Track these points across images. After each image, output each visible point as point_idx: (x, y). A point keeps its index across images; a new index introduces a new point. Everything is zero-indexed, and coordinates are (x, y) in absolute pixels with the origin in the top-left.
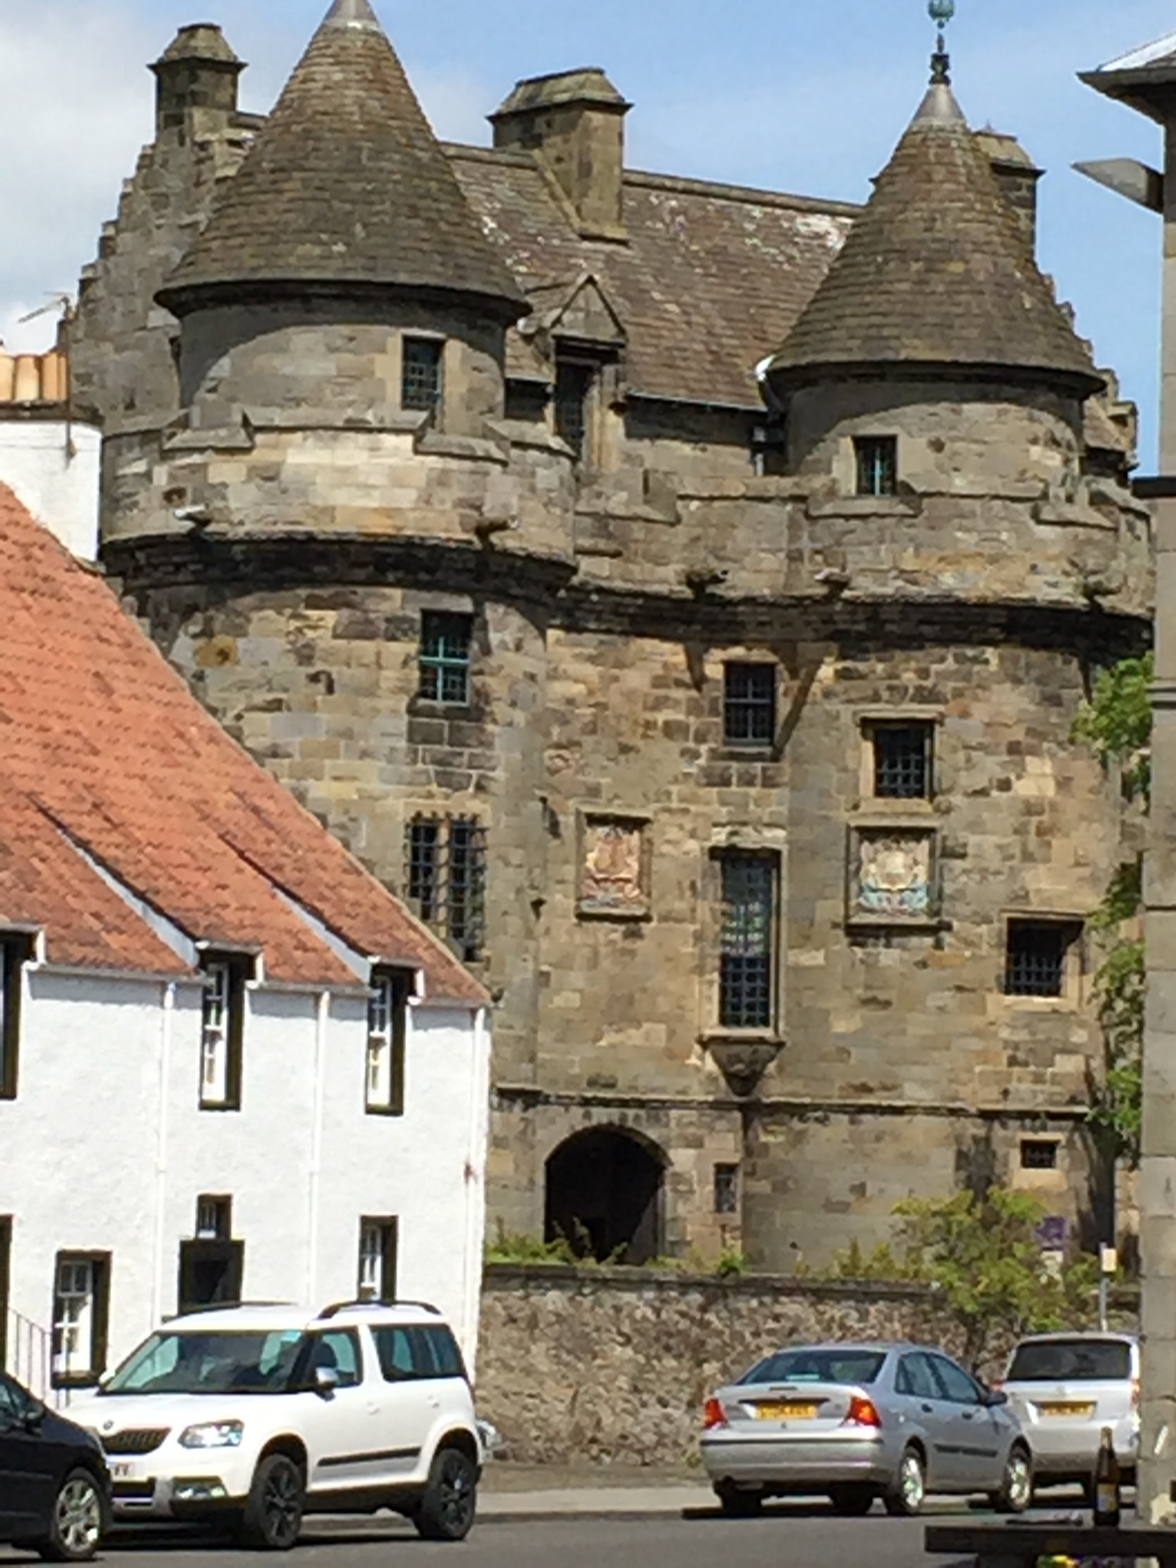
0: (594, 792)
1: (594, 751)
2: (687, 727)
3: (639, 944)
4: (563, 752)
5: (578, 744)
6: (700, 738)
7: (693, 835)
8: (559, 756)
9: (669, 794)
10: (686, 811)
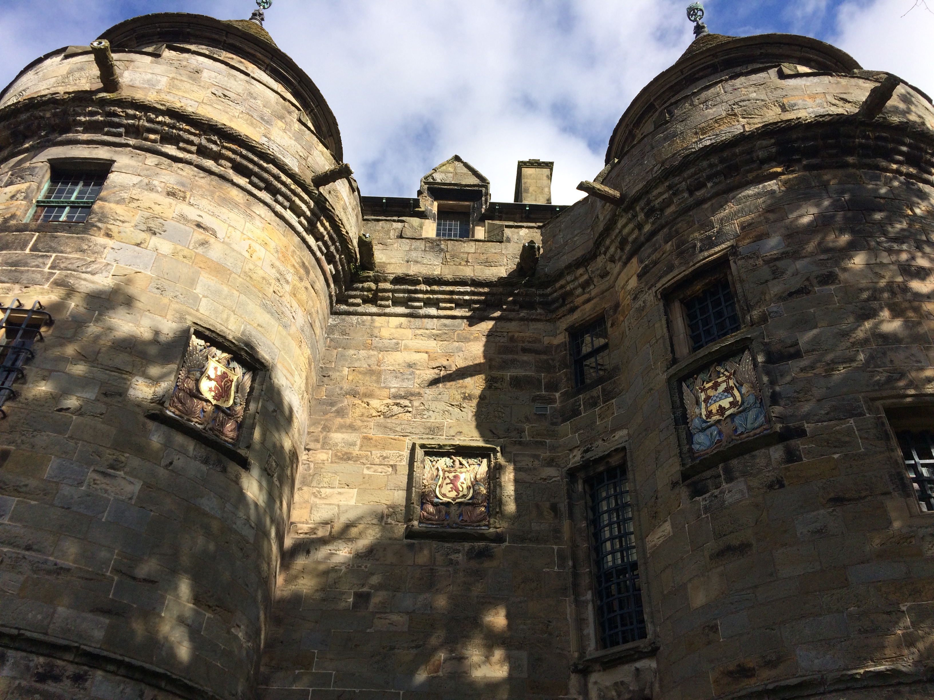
0: (433, 430)
1: (435, 399)
2: (539, 381)
3: (487, 564)
4: (403, 402)
5: (419, 394)
6: (553, 387)
7: (551, 462)
8: (397, 404)
9: (521, 431)
10: (542, 444)
